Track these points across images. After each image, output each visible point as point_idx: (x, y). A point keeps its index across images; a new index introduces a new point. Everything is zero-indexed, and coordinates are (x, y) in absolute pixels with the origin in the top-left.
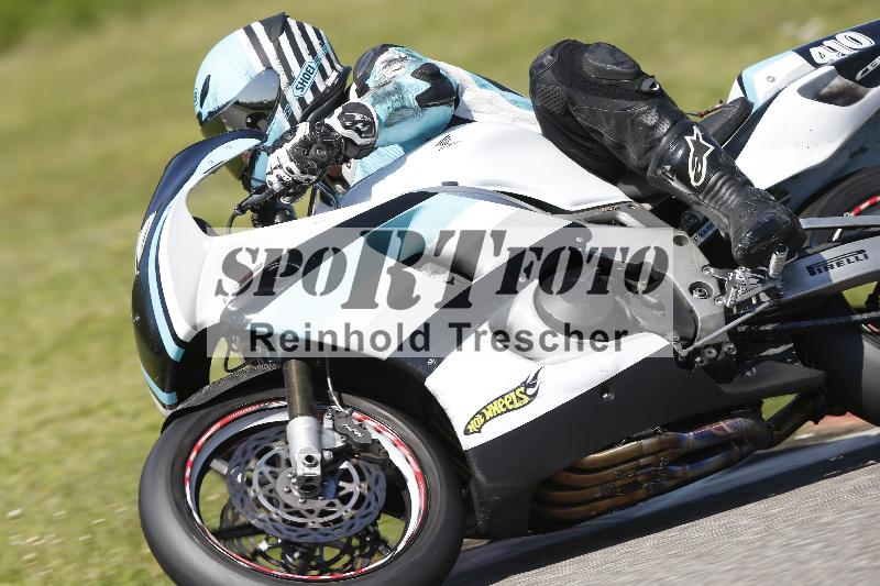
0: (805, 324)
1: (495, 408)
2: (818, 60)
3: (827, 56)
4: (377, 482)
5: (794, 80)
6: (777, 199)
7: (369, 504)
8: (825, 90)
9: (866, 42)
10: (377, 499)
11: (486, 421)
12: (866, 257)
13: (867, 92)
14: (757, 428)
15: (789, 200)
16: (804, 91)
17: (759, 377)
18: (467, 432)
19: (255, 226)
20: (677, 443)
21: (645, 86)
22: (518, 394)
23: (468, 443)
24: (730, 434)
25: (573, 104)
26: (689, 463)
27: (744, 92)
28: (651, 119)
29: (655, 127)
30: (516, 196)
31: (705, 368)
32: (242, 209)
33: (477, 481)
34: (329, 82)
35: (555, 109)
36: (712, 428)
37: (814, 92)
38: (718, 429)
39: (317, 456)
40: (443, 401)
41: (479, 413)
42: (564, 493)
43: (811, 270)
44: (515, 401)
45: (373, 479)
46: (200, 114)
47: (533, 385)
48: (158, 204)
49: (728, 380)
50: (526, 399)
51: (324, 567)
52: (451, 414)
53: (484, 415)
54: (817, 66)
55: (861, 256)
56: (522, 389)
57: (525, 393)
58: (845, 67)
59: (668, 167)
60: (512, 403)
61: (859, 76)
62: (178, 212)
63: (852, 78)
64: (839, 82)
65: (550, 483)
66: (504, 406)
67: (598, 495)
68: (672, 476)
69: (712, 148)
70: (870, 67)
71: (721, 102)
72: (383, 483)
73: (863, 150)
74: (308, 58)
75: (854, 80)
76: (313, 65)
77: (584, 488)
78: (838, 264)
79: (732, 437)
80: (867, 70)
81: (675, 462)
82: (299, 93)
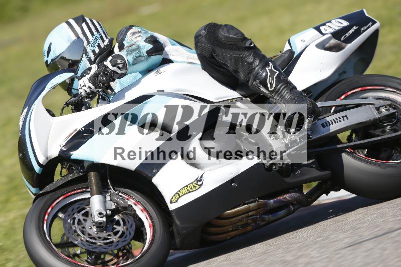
0: (325, 149)
1: (184, 191)
2: (324, 32)
3: (328, 30)
4: (131, 226)
5: (314, 41)
6: (307, 95)
7: (126, 237)
8: (327, 45)
9: (345, 23)
10: (130, 234)
11: (180, 197)
12: (348, 118)
13: (346, 46)
14: (301, 198)
15: (312, 95)
16: (318, 46)
17: (301, 175)
18: (171, 202)
19: (73, 112)
20: (266, 205)
21: (247, 44)
22: (194, 184)
23: (172, 207)
24: (289, 201)
25: (215, 53)
26: (271, 214)
27: (291, 47)
28: (250, 59)
29: (252, 63)
30: (190, 96)
31: (277, 171)
32: (67, 104)
33: (176, 224)
34: (106, 43)
35: (207, 54)
36: (281, 198)
37: (322, 46)
38: (284, 198)
39: (104, 213)
40: (160, 189)
41: (177, 193)
42: (216, 229)
43: (323, 125)
44: (193, 188)
45: (130, 225)
46: (47, 61)
47: (200, 181)
48: (29, 103)
49: (288, 176)
50: (198, 187)
51: (105, 263)
52: (164, 194)
53: (179, 195)
54: (323, 34)
55: (345, 118)
56: (196, 182)
57: (197, 184)
58: (336, 35)
59: (258, 81)
60: (191, 189)
61: (342, 38)
62: (38, 106)
63: (339, 40)
64: (333, 41)
65: (209, 224)
66: (188, 190)
67: (230, 230)
68: (263, 220)
69: (278, 72)
70: (347, 35)
71: (281, 52)
72: (134, 227)
73: (344, 72)
74: (95, 33)
75: (340, 41)
76: (98, 36)
77: (225, 226)
78: (335, 122)
79: (290, 202)
80: (346, 36)
81: (265, 214)
82: (92, 48)
